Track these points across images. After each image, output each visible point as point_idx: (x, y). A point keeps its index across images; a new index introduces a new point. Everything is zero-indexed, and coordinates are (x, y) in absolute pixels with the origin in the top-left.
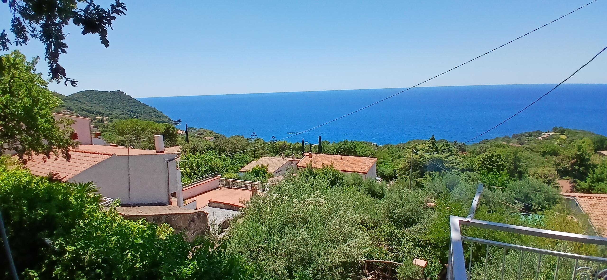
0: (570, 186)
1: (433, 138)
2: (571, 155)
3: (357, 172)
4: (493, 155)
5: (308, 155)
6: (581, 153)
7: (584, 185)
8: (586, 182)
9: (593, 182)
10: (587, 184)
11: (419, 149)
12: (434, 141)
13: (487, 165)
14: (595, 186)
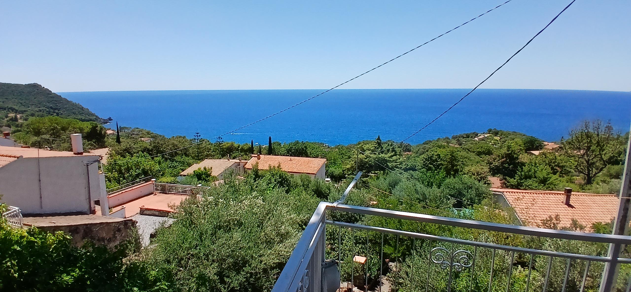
0: (501, 183)
1: (379, 139)
2: (501, 154)
3: (306, 173)
4: (433, 155)
5: (256, 157)
6: (510, 152)
7: (513, 181)
8: (515, 179)
9: (521, 179)
10: (515, 180)
11: (365, 149)
12: (379, 141)
13: (428, 164)
14: (523, 183)
